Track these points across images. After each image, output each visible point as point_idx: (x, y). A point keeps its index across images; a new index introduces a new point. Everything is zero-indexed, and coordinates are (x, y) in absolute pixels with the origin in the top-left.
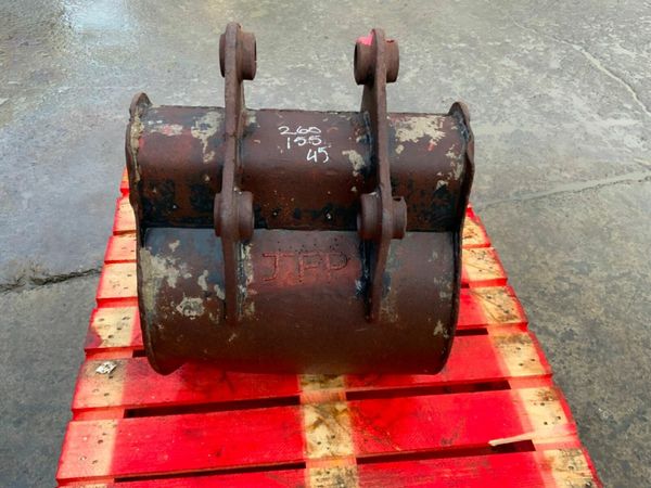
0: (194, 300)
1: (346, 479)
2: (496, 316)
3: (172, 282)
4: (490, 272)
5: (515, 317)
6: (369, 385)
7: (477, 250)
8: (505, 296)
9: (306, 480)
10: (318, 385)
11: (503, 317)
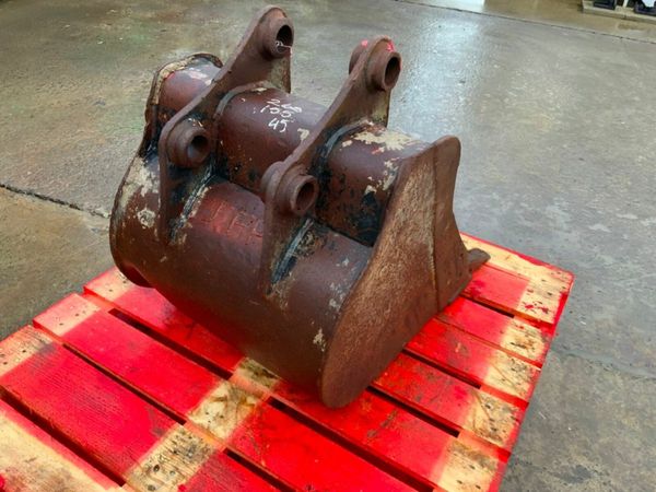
0: (150, 212)
1: (198, 452)
2: (479, 425)
3: (144, 192)
4: (513, 386)
5: (500, 439)
6: (292, 400)
7: (518, 362)
8: (509, 415)
9: (170, 430)
10: (251, 374)
11: (486, 431)
